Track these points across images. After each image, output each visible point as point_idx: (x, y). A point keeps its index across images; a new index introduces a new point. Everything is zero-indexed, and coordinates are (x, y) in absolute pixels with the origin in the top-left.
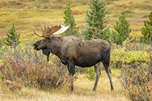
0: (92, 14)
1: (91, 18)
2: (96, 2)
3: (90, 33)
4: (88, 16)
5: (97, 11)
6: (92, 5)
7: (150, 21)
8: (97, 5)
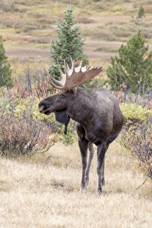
0: (61, 46)
1: (59, 53)
2: (67, 29)
3: (56, 74)
4: (54, 48)
5: (68, 42)
6: (61, 33)
7: (119, 58)
8: (69, 33)
